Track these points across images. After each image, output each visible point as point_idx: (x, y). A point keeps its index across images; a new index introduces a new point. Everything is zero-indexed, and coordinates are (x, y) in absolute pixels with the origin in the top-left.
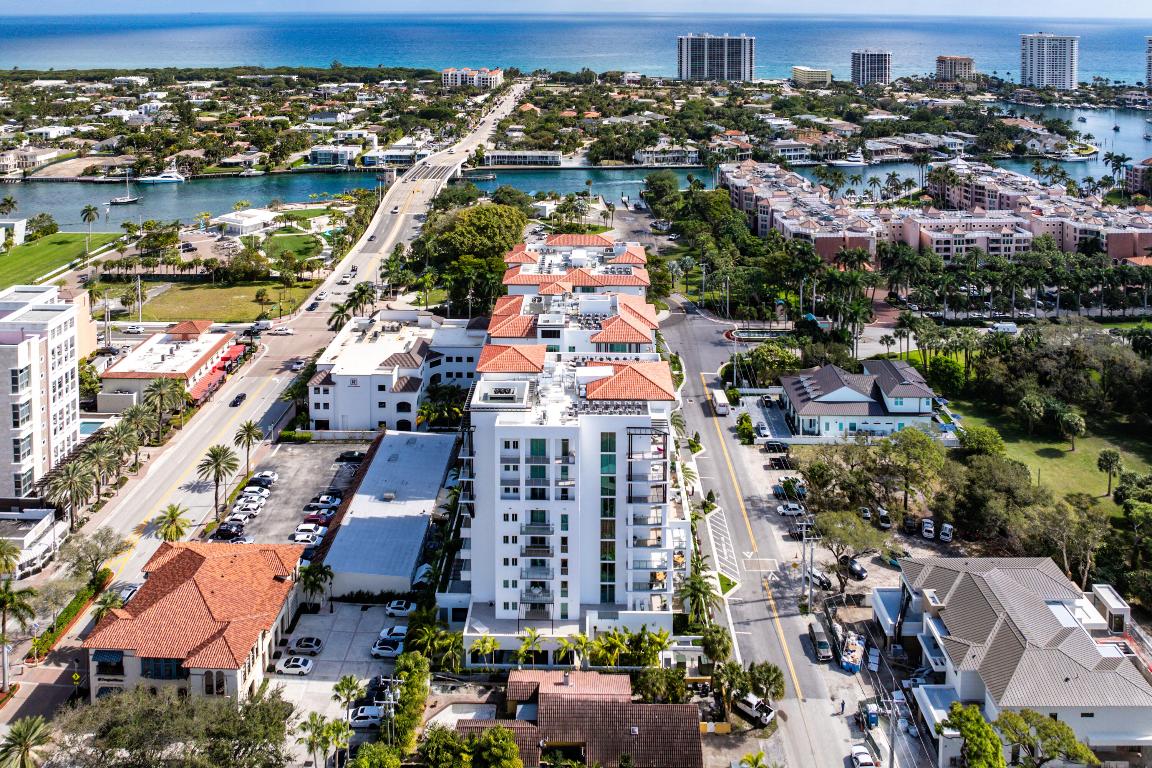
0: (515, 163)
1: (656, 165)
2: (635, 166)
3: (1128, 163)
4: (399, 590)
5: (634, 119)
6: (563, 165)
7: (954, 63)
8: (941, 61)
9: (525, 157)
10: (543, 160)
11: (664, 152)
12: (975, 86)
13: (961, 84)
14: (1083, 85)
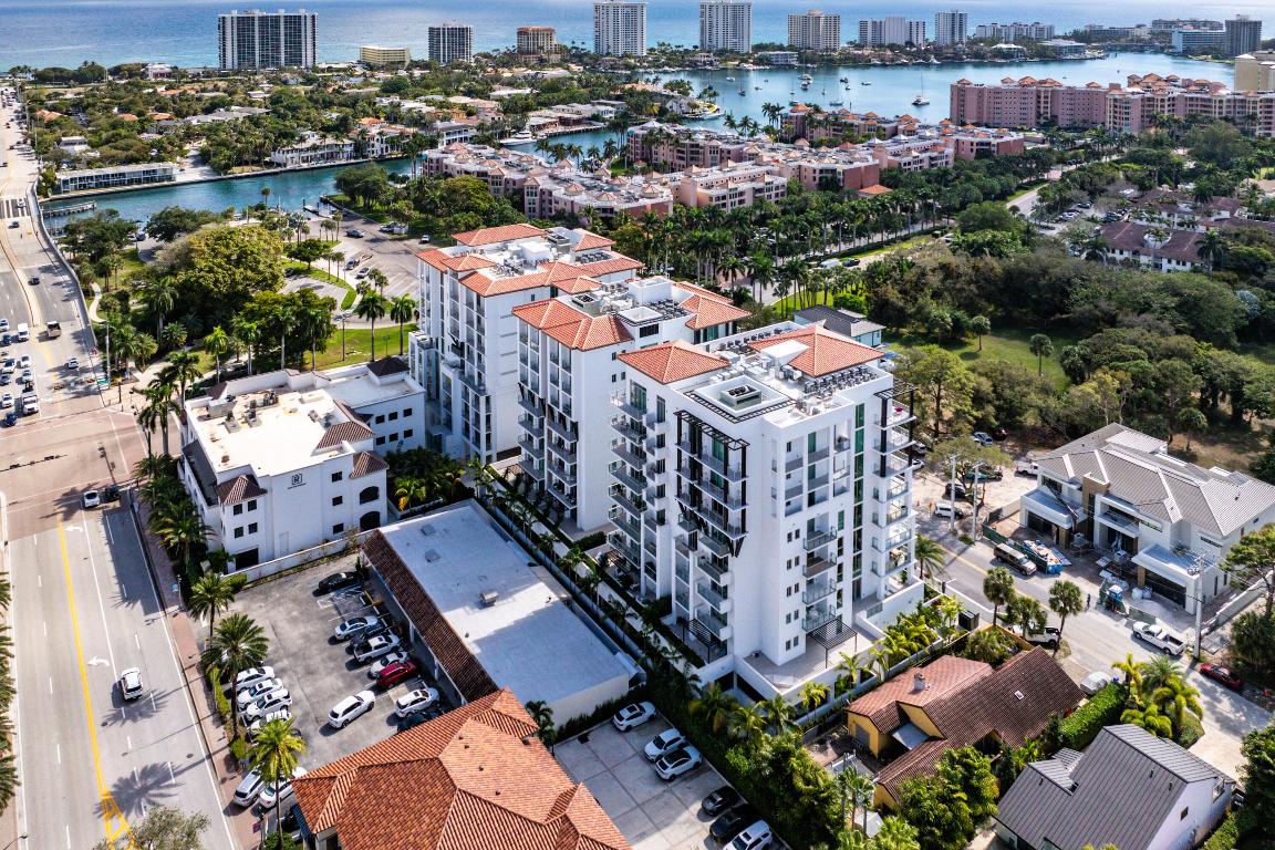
0: (107, 185)
1: (305, 165)
2: (279, 169)
3: (782, 112)
4: (615, 697)
5: (220, 116)
6: (180, 179)
7: (537, 33)
8: (522, 33)
9: (123, 175)
10: (150, 176)
11: (314, 148)
12: (559, 56)
13: (545, 56)
14: (652, 50)
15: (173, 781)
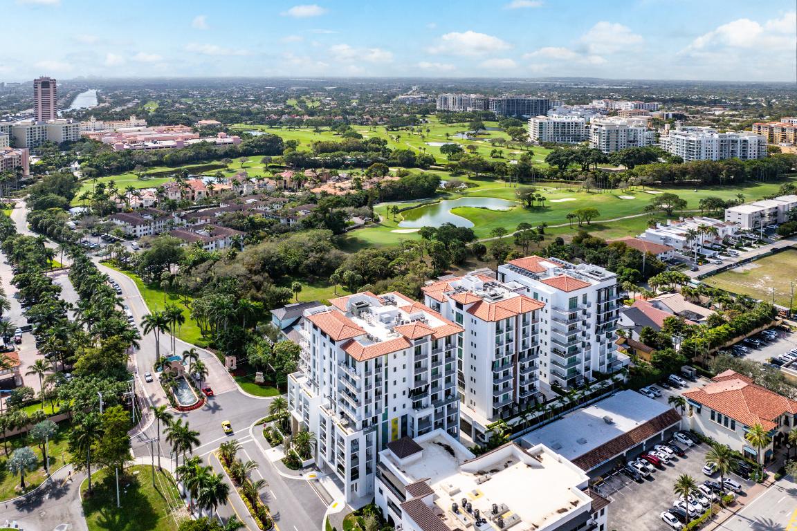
15: (756, 521)
